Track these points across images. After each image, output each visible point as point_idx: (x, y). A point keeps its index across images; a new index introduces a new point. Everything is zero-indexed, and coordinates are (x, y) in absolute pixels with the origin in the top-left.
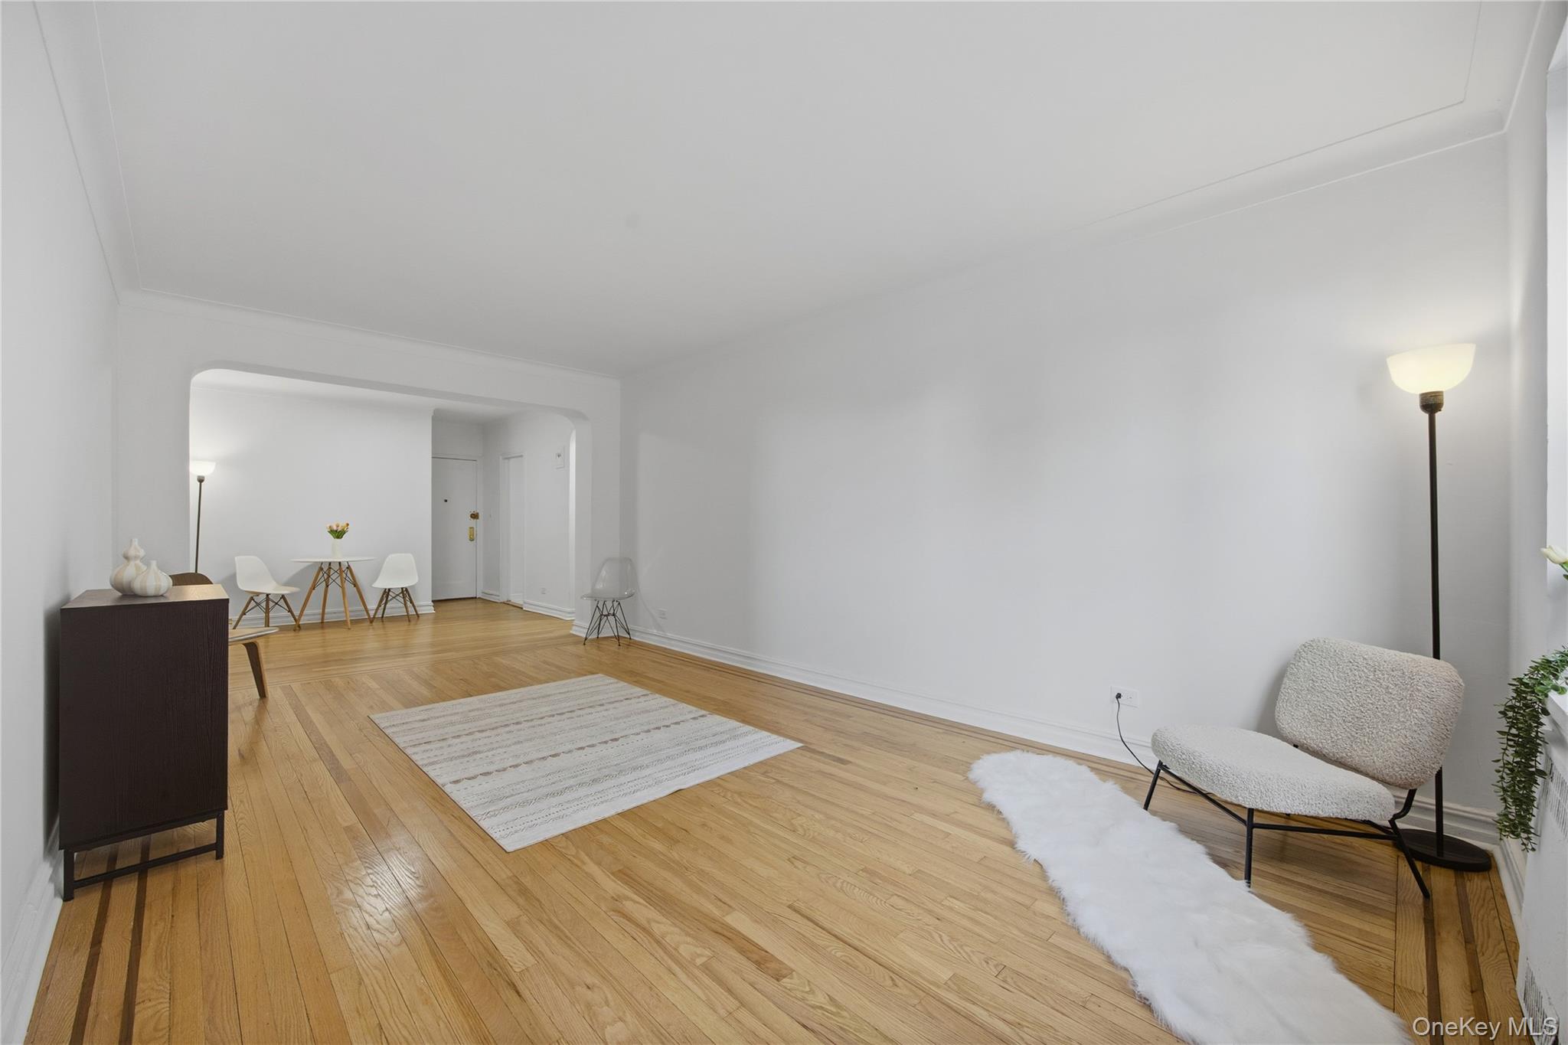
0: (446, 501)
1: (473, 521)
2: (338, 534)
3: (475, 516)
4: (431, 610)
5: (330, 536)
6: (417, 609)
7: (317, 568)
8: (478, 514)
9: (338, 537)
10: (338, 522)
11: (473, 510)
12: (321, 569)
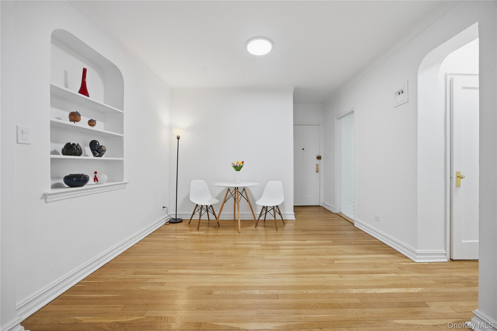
0: (303, 149)
1: (318, 161)
2: (238, 168)
3: (319, 158)
4: (293, 217)
5: (233, 169)
6: (283, 216)
7: (227, 190)
8: (321, 156)
9: (237, 170)
10: (237, 161)
11: (318, 154)
12: (229, 190)
